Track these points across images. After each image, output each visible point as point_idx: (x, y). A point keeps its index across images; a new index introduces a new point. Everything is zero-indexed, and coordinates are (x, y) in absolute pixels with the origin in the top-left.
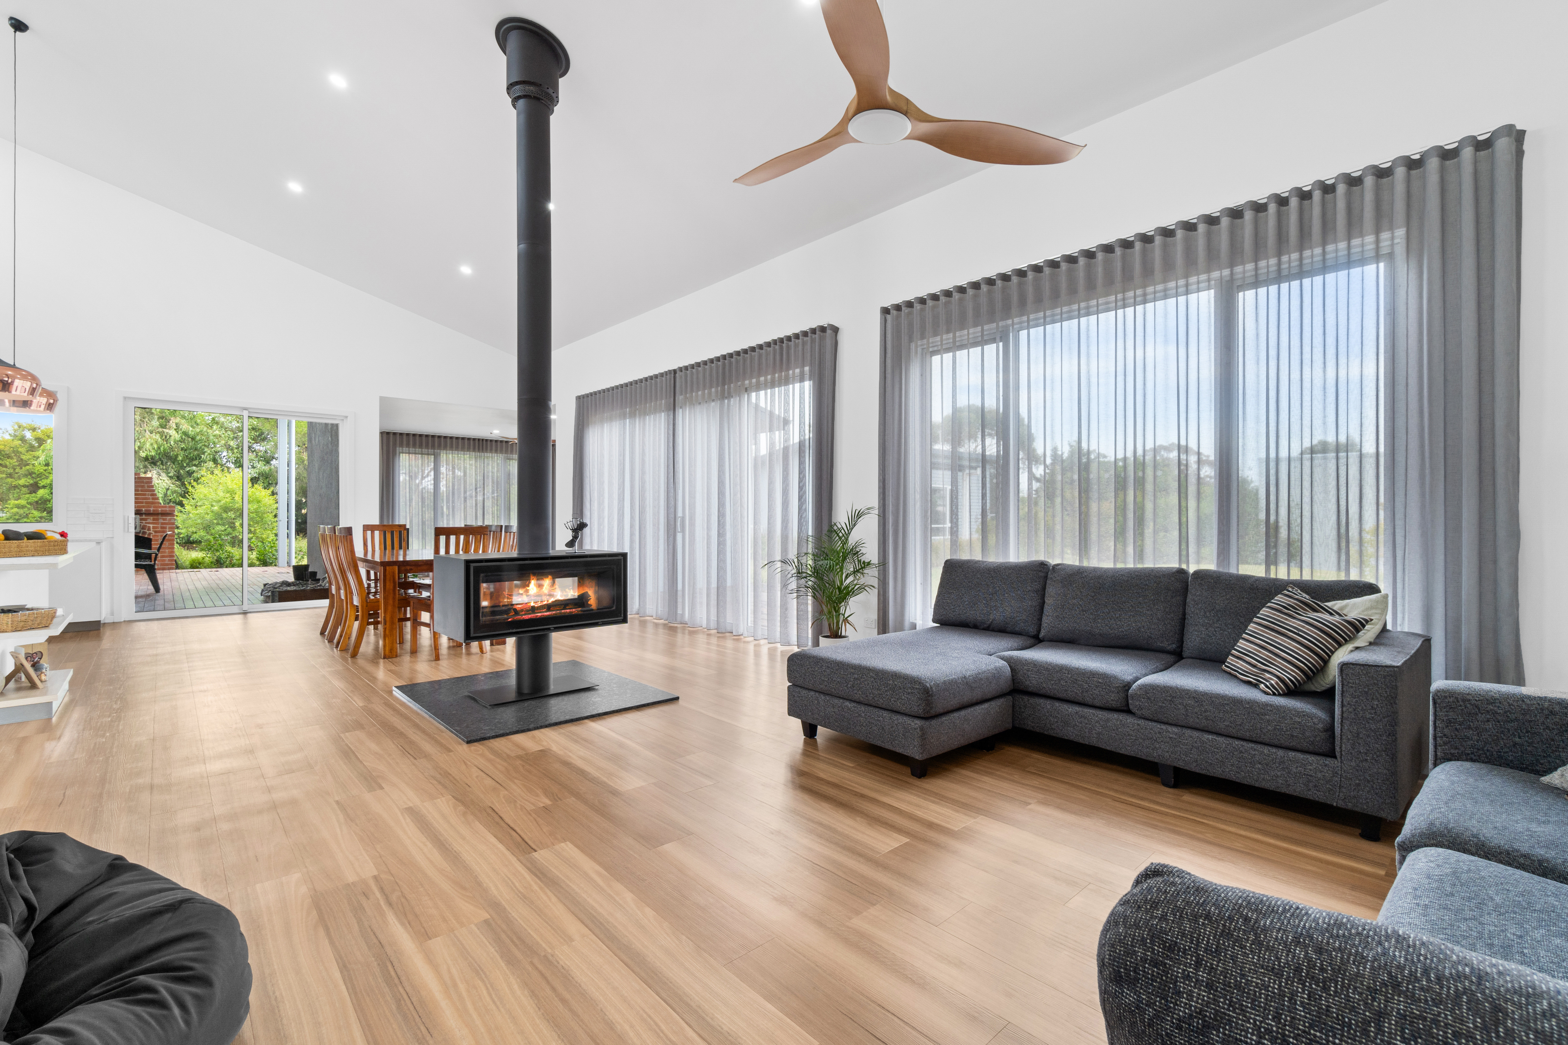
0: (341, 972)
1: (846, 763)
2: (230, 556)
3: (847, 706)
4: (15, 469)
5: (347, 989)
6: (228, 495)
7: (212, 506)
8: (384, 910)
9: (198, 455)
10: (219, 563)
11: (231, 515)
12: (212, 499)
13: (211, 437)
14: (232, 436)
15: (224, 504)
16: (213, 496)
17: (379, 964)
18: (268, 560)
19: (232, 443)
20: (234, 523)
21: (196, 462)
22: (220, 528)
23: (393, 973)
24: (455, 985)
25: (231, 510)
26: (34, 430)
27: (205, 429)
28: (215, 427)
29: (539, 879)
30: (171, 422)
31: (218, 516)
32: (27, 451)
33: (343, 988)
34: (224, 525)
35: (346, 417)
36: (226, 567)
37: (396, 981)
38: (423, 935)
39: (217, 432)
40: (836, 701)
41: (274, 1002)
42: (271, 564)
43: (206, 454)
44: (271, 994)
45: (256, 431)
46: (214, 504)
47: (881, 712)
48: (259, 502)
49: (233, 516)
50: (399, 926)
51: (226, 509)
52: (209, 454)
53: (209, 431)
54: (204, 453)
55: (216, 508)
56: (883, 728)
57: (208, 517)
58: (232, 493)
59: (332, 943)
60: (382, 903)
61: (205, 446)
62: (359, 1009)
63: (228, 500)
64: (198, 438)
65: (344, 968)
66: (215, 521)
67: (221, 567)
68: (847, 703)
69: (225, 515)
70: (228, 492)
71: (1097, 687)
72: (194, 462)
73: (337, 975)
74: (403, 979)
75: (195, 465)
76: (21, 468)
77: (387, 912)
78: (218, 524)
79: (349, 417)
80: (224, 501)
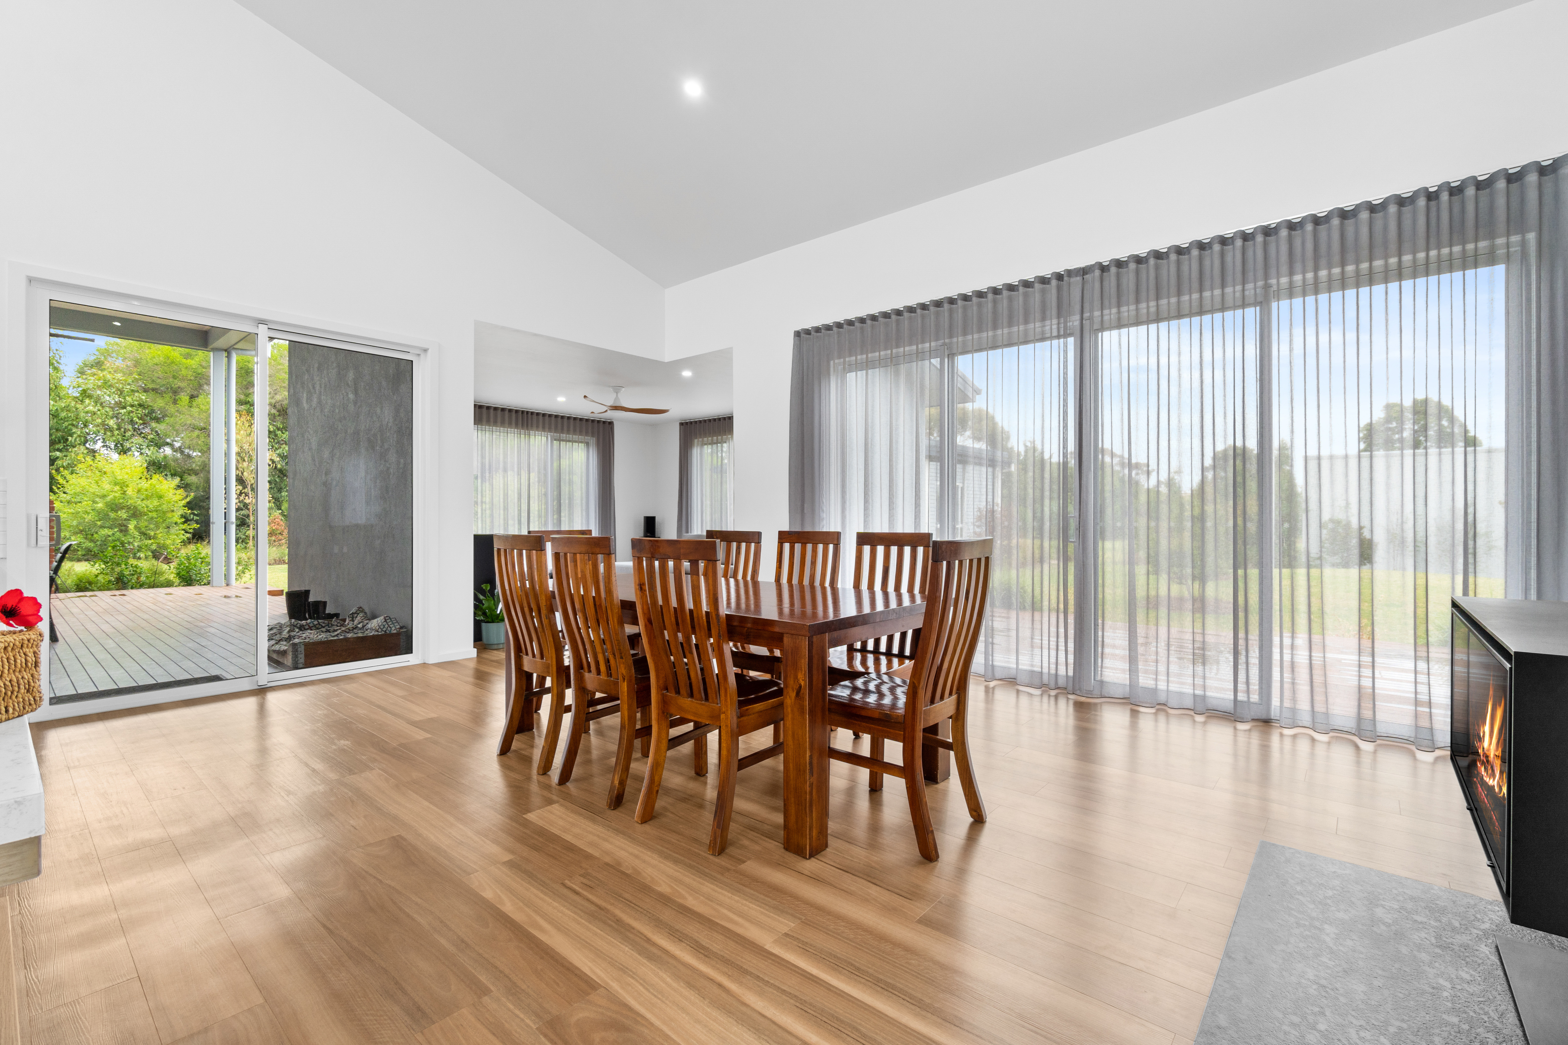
2: (137, 572)
6: (118, 488)
7: (94, 502)
9: (63, 437)
10: (121, 583)
11: (123, 514)
12: (94, 494)
13: (82, 415)
14: (111, 413)
15: (112, 500)
16: (94, 488)
18: (194, 577)
19: (112, 423)
20: (127, 527)
21: (61, 446)
22: (106, 532)
25: (122, 508)
27: (73, 404)
28: (87, 401)
31: (103, 516)
34: (110, 528)
35: (426, 350)
36: (132, 588)
39: (91, 408)
42: (199, 582)
43: (75, 436)
45: (145, 408)
46: (97, 499)
48: (160, 497)
49: (125, 516)
51: (115, 507)
52: (79, 436)
53: (78, 406)
54: (71, 435)
55: (100, 506)
57: (88, 518)
58: (123, 485)
61: (73, 425)
63: (117, 495)
64: (63, 415)
66: (99, 523)
67: (124, 588)
69: (112, 515)
70: (116, 484)
72: (57, 447)
75: (59, 450)
78: (102, 527)
79: (429, 351)
80: (111, 497)
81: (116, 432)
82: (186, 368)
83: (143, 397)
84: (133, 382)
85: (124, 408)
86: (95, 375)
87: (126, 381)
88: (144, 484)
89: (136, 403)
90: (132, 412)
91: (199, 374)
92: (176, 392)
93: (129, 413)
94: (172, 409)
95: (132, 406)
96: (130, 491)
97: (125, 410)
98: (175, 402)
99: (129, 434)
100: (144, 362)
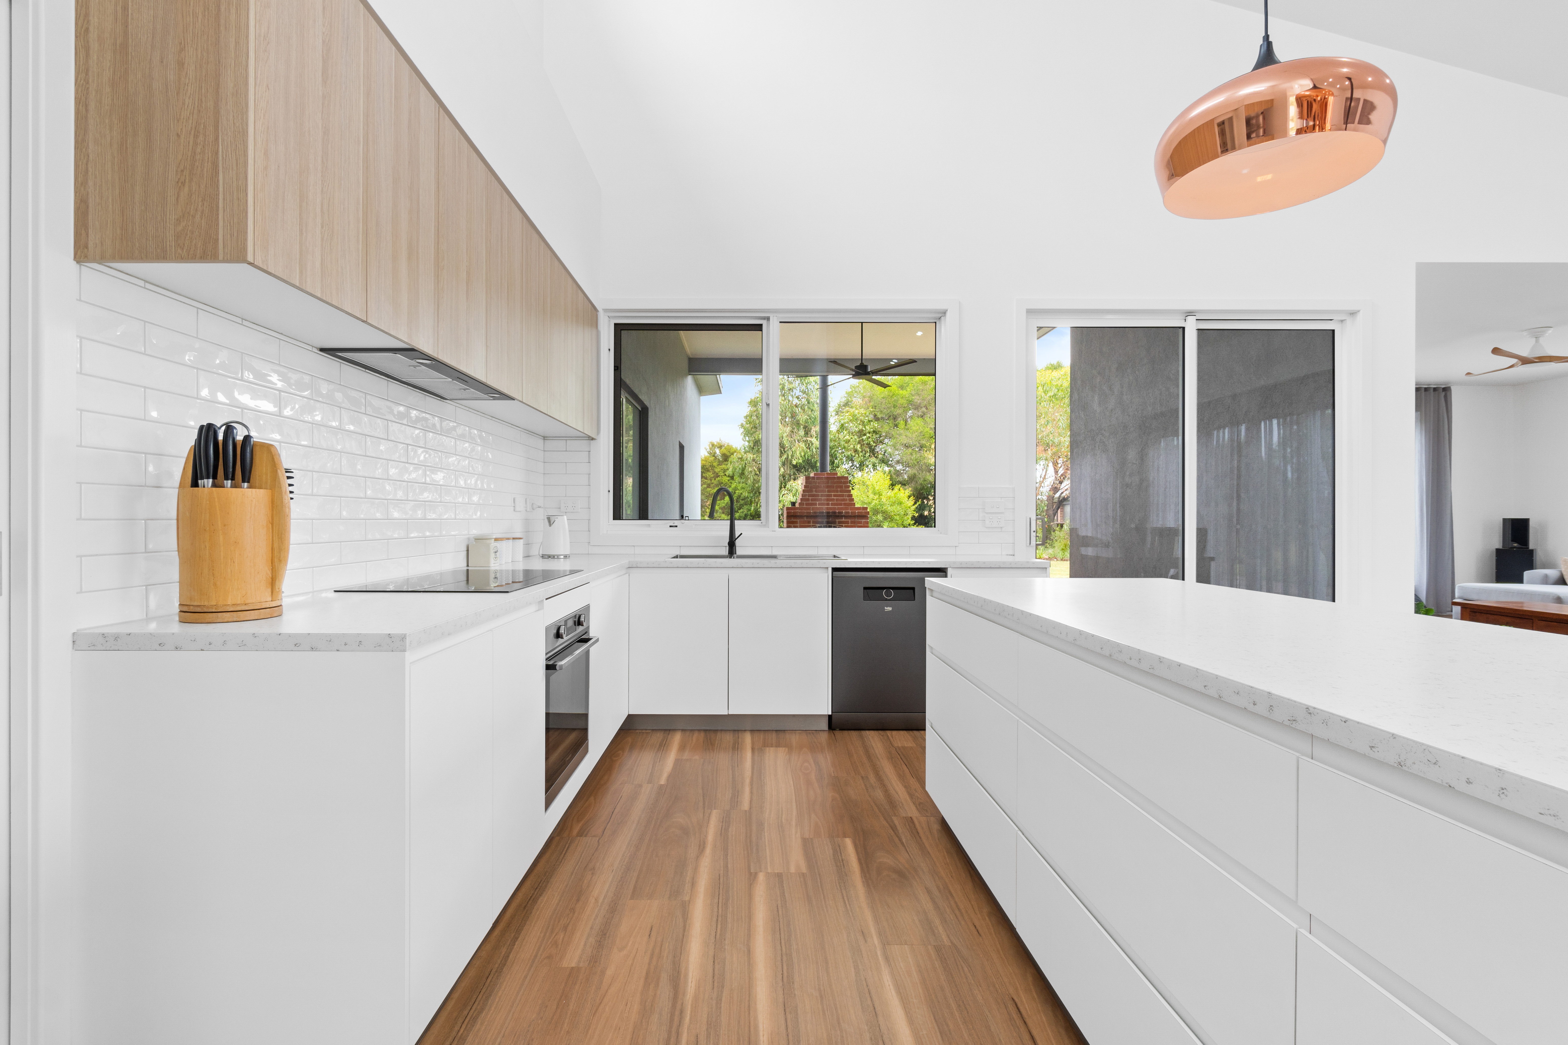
4: (711, 480)
26: (720, 447)
30: (812, 431)
32: (718, 465)
35: (1353, 314)
76: (715, 480)
79: (1360, 316)
80: (873, 504)
81: (861, 454)
82: (902, 398)
83: (876, 425)
84: (869, 414)
85: (865, 435)
86: (848, 412)
87: (865, 414)
88: (891, 493)
89: (872, 430)
90: (869, 437)
91: (910, 401)
92: (895, 418)
93: (868, 439)
94: (894, 432)
95: (869, 433)
96: (884, 499)
97: (865, 437)
98: (896, 426)
99: (868, 454)
100: (875, 397)
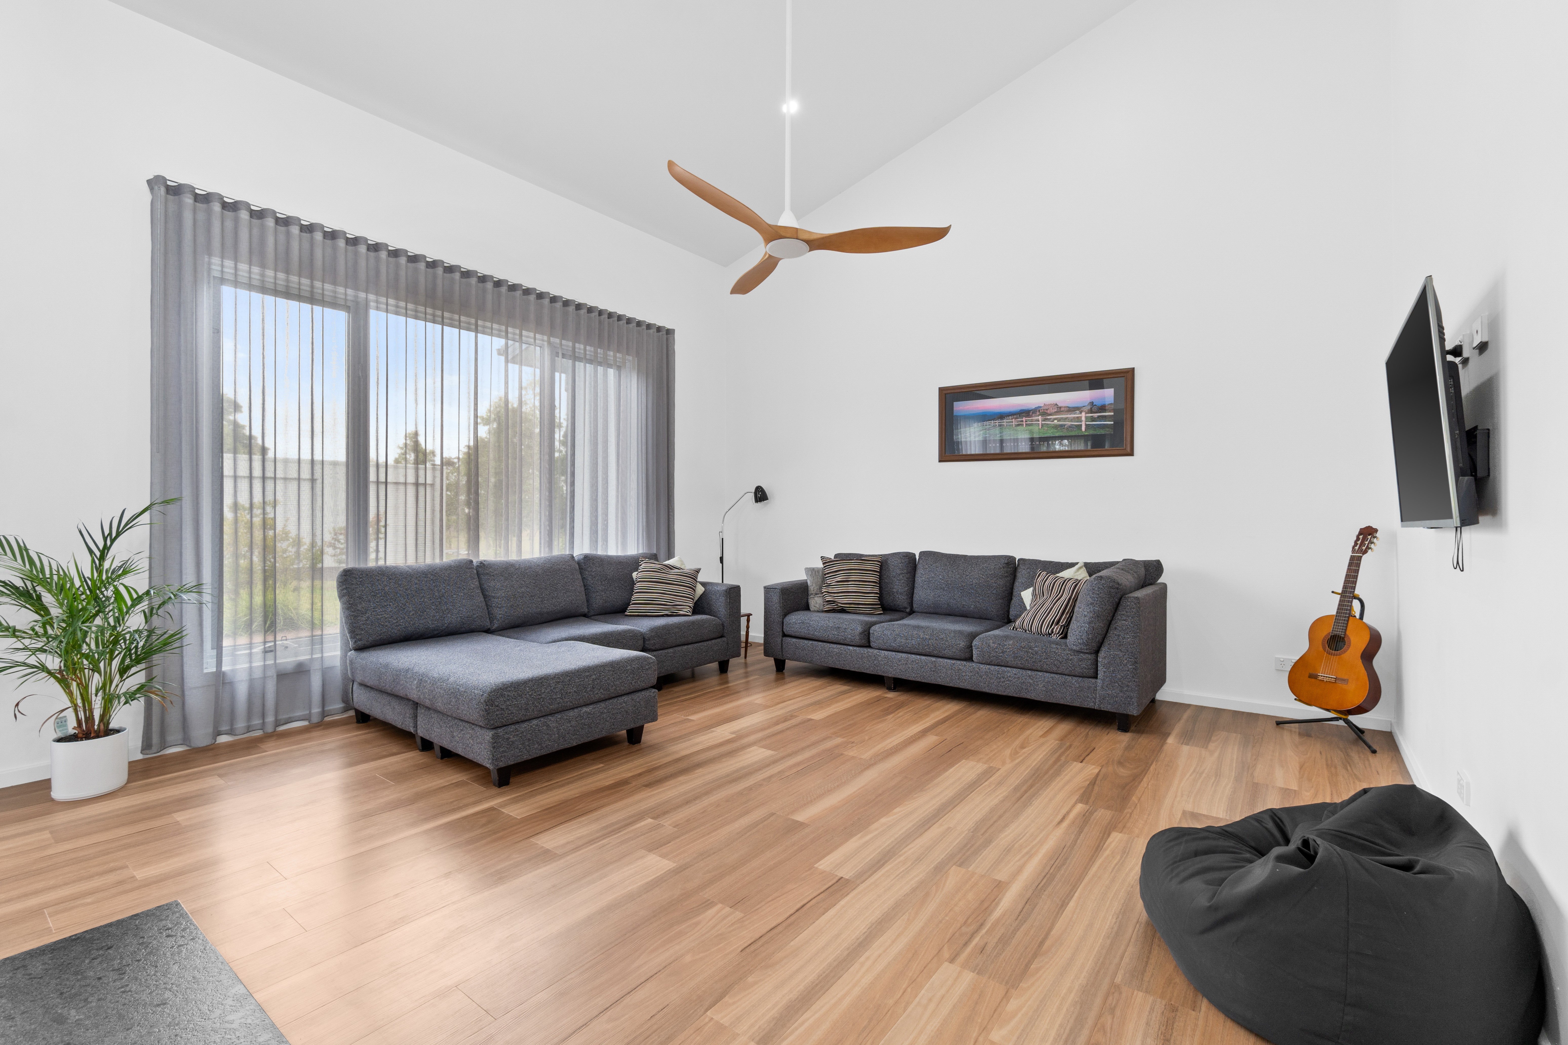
0: (1068, 904)
1: (592, 769)
3: (586, 712)
5: (1075, 892)
8: (992, 924)
17: (1044, 891)
23: (1045, 880)
24: (1027, 853)
29: (886, 862)
33: (1076, 894)
37: (1048, 876)
38: (1000, 887)
40: (571, 713)
41: (1120, 917)
44: (1117, 923)
47: (621, 700)
50: (1002, 904)
56: (627, 712)
59: (1051, 929)
60: (984, 931)
62: (1081, 878)
65: (1063, 905)
68: (585, 709)
71: (630, 640)
73: (1072, 904)
74: (1043, 874)
77: (992, 921)
